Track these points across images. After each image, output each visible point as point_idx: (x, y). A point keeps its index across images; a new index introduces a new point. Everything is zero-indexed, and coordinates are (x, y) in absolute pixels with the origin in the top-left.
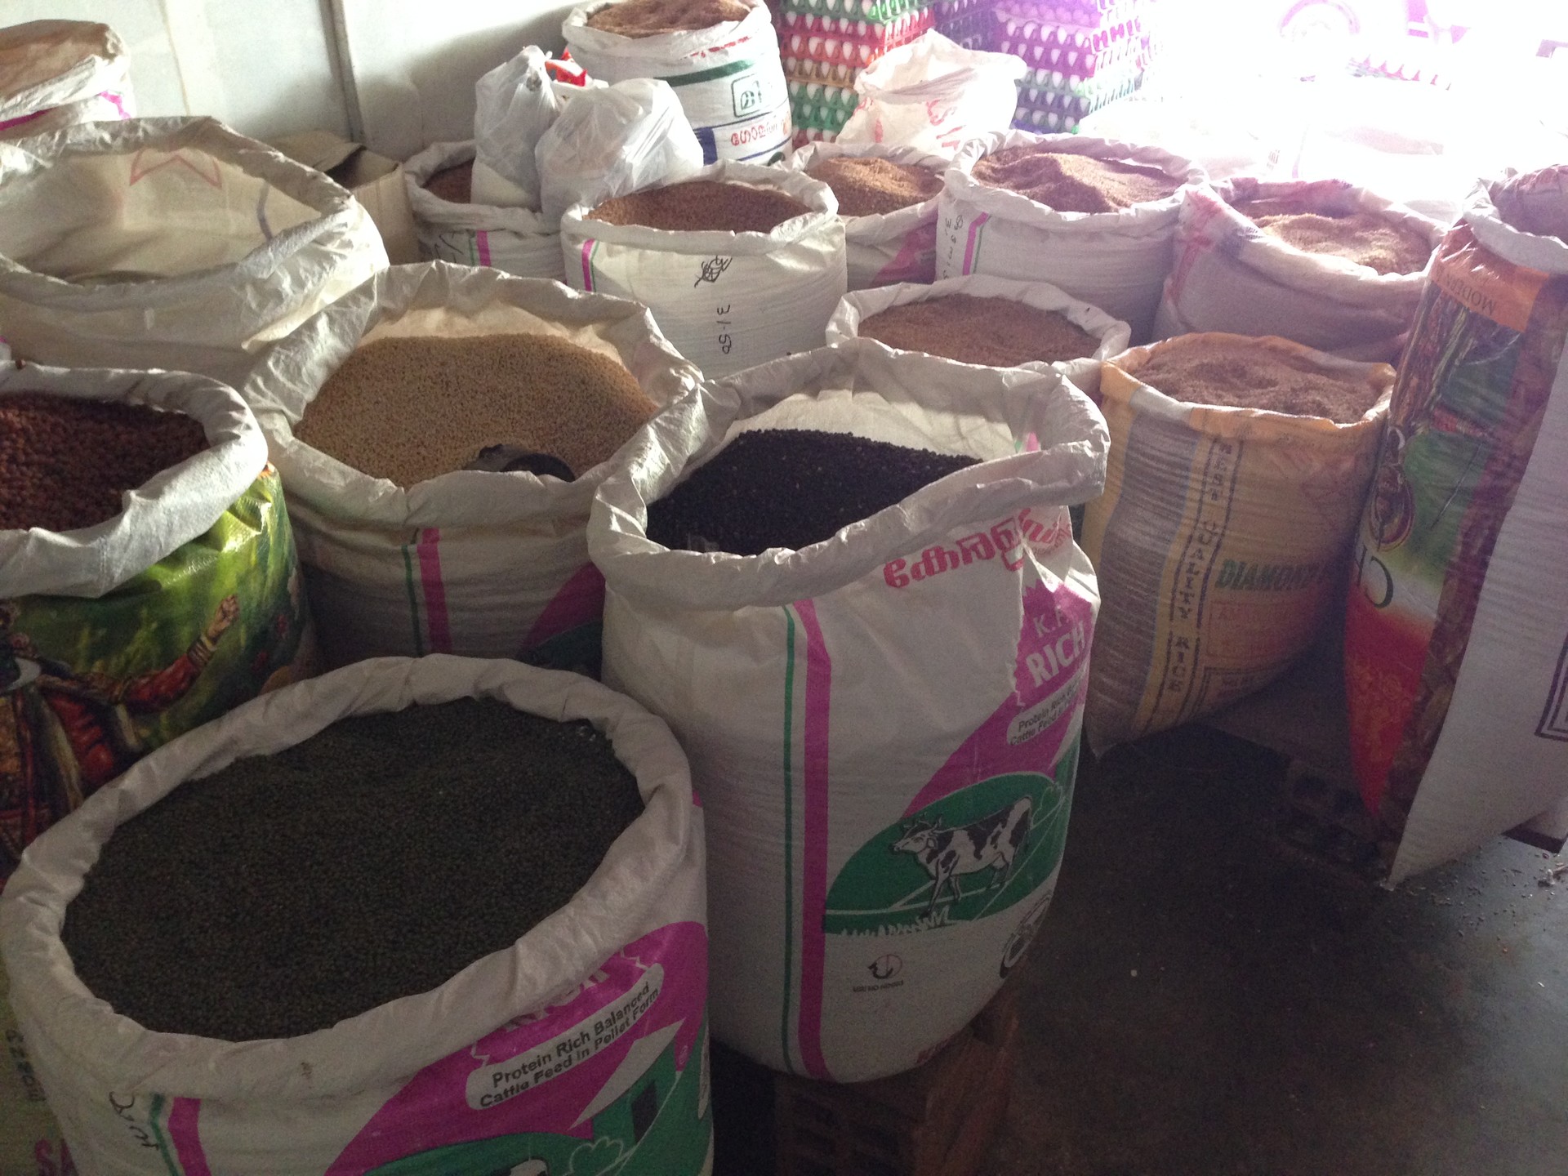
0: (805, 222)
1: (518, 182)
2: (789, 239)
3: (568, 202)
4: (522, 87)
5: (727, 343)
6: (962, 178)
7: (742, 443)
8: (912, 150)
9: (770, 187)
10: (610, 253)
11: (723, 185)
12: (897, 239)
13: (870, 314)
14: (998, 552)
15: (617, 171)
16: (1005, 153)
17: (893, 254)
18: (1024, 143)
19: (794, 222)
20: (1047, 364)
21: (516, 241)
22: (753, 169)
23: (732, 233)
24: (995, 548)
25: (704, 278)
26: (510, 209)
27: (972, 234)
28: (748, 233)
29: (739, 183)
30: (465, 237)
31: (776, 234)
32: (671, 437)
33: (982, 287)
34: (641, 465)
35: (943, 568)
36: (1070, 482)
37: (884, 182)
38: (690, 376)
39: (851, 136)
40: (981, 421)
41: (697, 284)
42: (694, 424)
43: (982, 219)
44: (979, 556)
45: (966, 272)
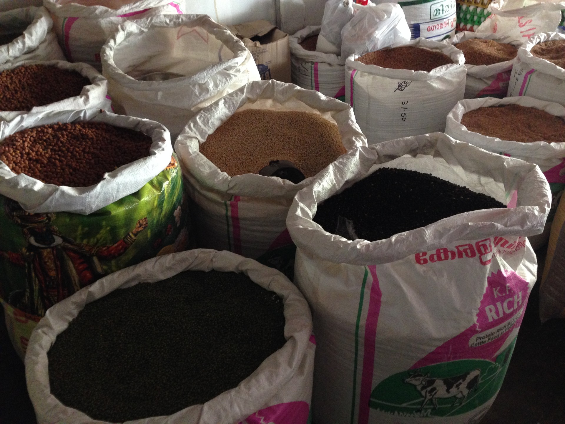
0: (447, 68)
1: (334, 44)
2: (438, 75)
3: (349, 54)
4: (341, 5)
5: (405, 117)
6: (525, 52)
7: (378, 173)
8: (508, 37)
9: (438, 51)
10: (362, 76)
11: (418, 48)
12: (492, 77)
13: (470, 110)
14: (478, 255)
15: (372, 41)
16: (549, 42)
17: (490, 82)
18: (559, 38)
19: (442, 68)
20: (548, 144)
21: (328, 67)
22: (432, 42)
23: (413, 71)
24: (477, 252)
25: (398, 89)
26: (328, 54)
27: (526, 78)
28: (420, 71)
29: (425, 48)
30: (310, 64)
31: (432, 73)
32: (339, 171)
33: (526, 102)
34: (320, 184)
35: (446, 258)
36: (522, 227)
37: (492, 51)
38: (361, 141)
39: (483, 29)
40: (492, 180)
41: (395, 91)
42: (352, 166)
43: (532, 72)
44: (467, 255)
45: (520, 94)
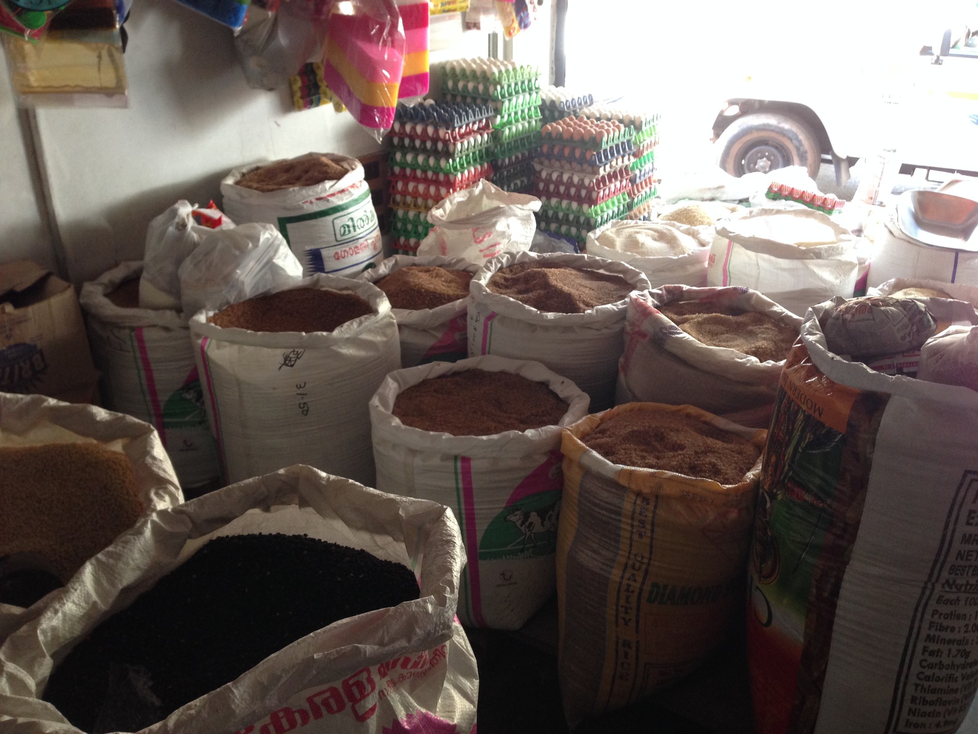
0: (361, 323)
1: (168, 292)
2: (347, 336)
3: (197, 308)
4: (171, 229)
5: (306, 408)
6: (480, 286)
7: (205, 552)
8: (462, 260)
9: (350, 292)
10: (218, 347)
11: (319, 290)
12: (443, 325)
13: (408, 386)
15: (233, 287)
16: (516, 266)
17: (439, 335)
18: (529, 259)
19: (352, 324)
20: (520, 433)
21: (163, 334)
22: (338, 280)
23: (304, 334)
25: (285, 364)
26: (161, 311)
27: (486, 326)
28: (315, 333)
29: (330, 290)
30: (127, 331)
31: (336, 333)
33: (492, 364)
34: (56, 612)
35: (293, 725)
36: (409, 641)
37: (438, 285)
39: (426, 249)
40: (390, 539)
41: (280, 368)
43: (492, 316)
44: (330, 710)
45: (484, 353)
